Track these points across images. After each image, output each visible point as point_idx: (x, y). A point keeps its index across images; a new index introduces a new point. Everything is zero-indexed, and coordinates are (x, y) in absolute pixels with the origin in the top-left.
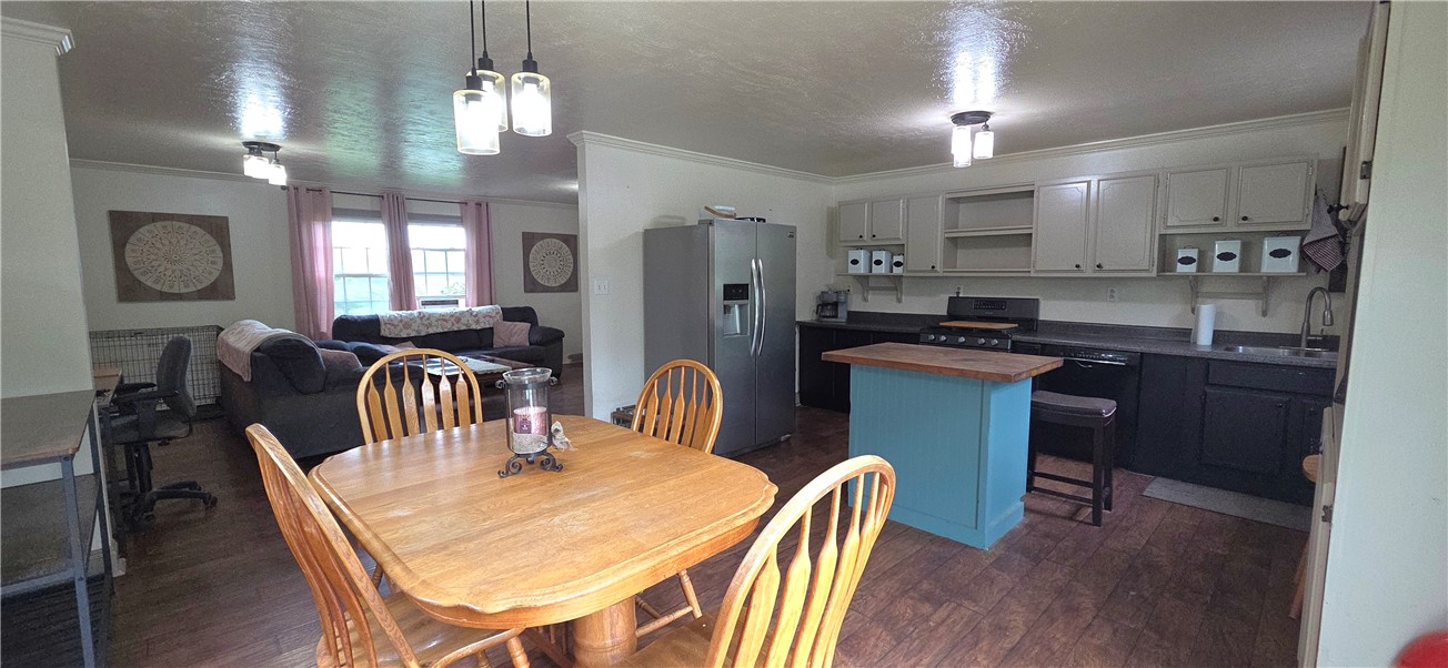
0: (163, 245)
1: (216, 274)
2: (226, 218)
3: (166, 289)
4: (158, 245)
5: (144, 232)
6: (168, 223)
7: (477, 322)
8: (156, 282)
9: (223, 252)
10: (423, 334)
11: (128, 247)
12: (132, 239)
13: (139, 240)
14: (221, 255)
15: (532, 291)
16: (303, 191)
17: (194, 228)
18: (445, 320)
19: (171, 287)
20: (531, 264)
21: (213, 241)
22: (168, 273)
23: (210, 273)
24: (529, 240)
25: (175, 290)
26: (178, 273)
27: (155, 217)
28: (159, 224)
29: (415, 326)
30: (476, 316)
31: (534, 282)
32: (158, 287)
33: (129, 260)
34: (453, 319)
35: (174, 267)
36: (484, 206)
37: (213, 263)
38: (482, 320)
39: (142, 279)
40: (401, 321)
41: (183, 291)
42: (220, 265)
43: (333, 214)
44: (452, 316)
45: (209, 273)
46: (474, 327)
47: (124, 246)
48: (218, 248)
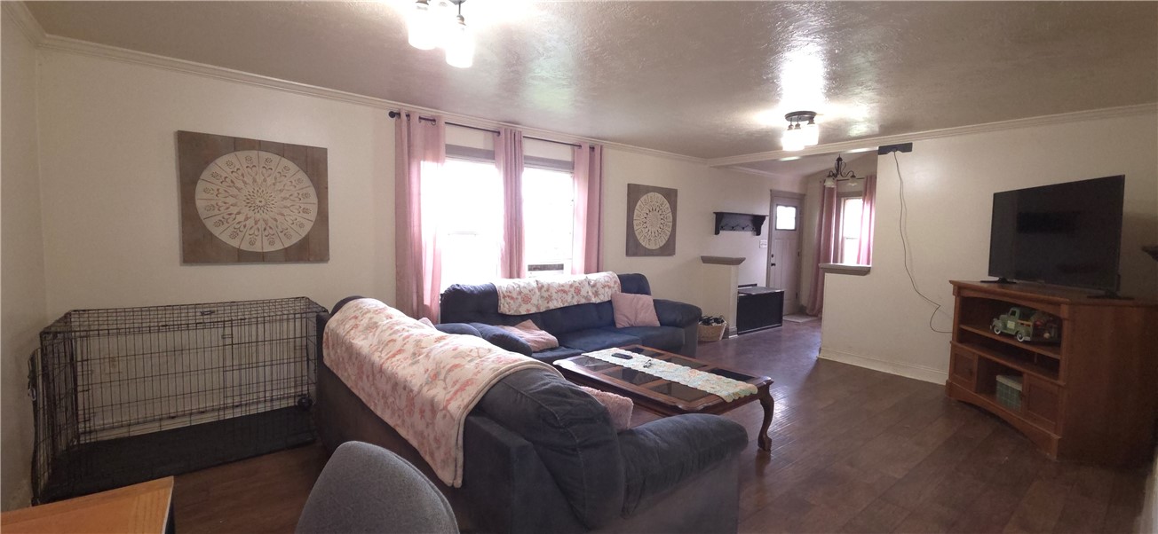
0: (245, 183)
1: (308, 227)
2: (324, 151)
3: (245, 247)
4: (239, 184)
5: (222, 165)
6: (253, 154)
7: (596, 294)
8: (234, 236)
9: (318, 197)
10: (543, 309)
11: (200, 186)
12: (206, 175)
13: (215, 175)
14: (316, 201)
15: (635, 254)
16: (415, 119)
17: (285, 162)
18: (564, 292)
19: (252, 243)
20: (635, 222)
21: (306, 181)
22: (250, 223)
23: (301, 226)
24: (635, 192)
25: (257, 248)
26: (261, 225)
27: (238, 144)
28: (242, 155)
29: (534, 301)
30: (594, 286)
31: (637, 244)
32: (235, 243)
33: (200, 204)
34: (572, 290)
35: (258, 216)
36: (597, 151)
37: (306, 211)
38: (601, 291)
39: (216, 232)
40: (520, 293)
41: (268, 249)
42: (313, 215)
43: (447, 153)
44: (571, 286)
45: (298, 226)
46: (594, 300)
47: (195, 183)
48: (312, 191)
